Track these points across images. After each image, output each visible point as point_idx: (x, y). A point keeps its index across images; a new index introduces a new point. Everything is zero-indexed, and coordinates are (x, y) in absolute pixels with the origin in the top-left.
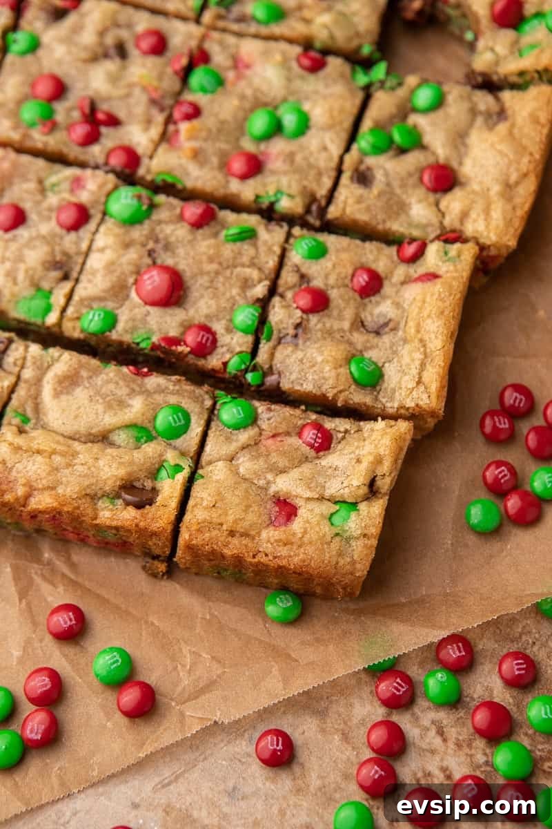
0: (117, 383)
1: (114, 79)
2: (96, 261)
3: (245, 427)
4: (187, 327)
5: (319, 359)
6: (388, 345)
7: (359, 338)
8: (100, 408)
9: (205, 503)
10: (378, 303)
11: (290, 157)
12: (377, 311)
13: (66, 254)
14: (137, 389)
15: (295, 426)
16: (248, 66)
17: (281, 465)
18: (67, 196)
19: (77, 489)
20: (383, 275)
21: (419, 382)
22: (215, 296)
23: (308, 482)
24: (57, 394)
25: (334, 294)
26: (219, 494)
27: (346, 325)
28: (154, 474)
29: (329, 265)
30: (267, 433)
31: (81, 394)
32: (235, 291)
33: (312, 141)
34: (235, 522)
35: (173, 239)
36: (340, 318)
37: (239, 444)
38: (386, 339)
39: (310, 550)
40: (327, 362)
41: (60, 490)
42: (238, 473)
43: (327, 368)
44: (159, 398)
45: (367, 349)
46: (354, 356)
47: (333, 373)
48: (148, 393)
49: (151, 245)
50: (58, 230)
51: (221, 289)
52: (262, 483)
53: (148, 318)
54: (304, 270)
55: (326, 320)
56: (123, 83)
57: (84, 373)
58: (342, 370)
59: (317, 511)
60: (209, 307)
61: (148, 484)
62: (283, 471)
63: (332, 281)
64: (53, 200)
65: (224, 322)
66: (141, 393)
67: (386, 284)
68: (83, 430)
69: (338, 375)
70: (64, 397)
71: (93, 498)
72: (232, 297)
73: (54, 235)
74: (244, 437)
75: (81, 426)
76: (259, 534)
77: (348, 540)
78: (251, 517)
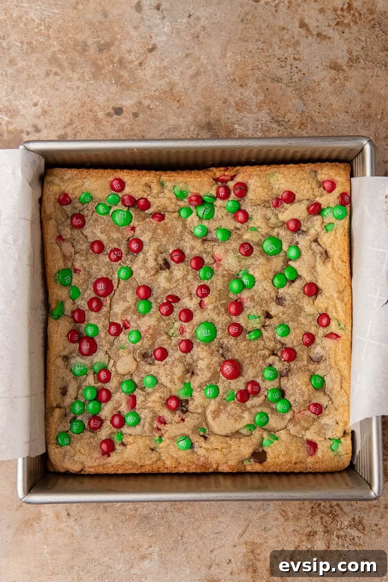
0: (236, 409)
1: (169, 280)
2: (202, 364)
3: (288, 412)
4: (248, 384)
5: (299, 383)
6: (324, 367)
7: (312, 367)
8: (232, 421)
9: (283, 453)
10: (315, 347)
11: (252, 298)
12: (315, 351)
13: (189, 364)
14: (244, 409)
15: (307, 406)
16: (220, 260)
17: (306, 426)
18: (180, 338)
19: (236, 461)
20: (314, 334)
21: (341, 388)
22: (254, 367)
23: (319, 433)
24: (214, 419)
25: (297, 349)
26: (287, 447)
27: (305, 363)
28: (261, 445)
29: (292, 337)
30: (296, 411)
31: (223, 416)
32: (261, 362)
33: (258, 287)
34: (296, 458)
35: (229, 346)
36: (302, 360)
37: (288, 420)
38: (322, 365)
39: (327, 463)
40: (303, 384)
41: (229, 463)
42: (290, 434)
43: (304, 388)
44: (253, 411)
45: (316, 371)
46: (312, 376)
47: (306, 389)
48: (248, 410)
49: (221, 351)
50: (182, 354)
51: (255, 363)
52: (301, 436)
53: (231, 385)
54: (282, 342)
55: (297, 363)
56: (174, 280)
57: (222, 407)
58: (310, 387)
59: (325, 445)
60: (252, 373)
61: (261, 450)
62: (307, 429)
63: (295, 343)
64: (174, 341)
65: (260, 378)
66: (246, 410)
67: (316, 337)
68: (229, 432)
69: (308, 389)
70: (217, 419)
71: (242, 462)
72: (260, 366)
73: (181, 357)
74: (288, 416)
75: (228, 431)
76: (306, 461)
77: (340, 456)
78: (301, 454)
